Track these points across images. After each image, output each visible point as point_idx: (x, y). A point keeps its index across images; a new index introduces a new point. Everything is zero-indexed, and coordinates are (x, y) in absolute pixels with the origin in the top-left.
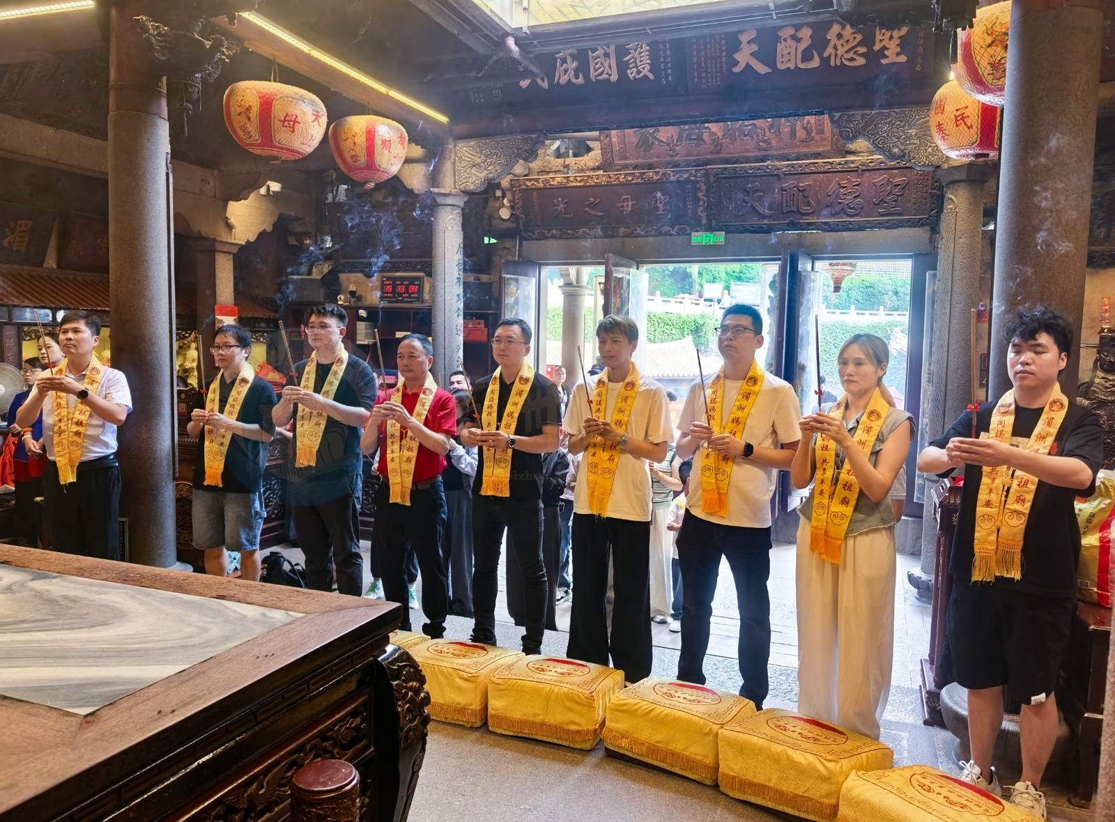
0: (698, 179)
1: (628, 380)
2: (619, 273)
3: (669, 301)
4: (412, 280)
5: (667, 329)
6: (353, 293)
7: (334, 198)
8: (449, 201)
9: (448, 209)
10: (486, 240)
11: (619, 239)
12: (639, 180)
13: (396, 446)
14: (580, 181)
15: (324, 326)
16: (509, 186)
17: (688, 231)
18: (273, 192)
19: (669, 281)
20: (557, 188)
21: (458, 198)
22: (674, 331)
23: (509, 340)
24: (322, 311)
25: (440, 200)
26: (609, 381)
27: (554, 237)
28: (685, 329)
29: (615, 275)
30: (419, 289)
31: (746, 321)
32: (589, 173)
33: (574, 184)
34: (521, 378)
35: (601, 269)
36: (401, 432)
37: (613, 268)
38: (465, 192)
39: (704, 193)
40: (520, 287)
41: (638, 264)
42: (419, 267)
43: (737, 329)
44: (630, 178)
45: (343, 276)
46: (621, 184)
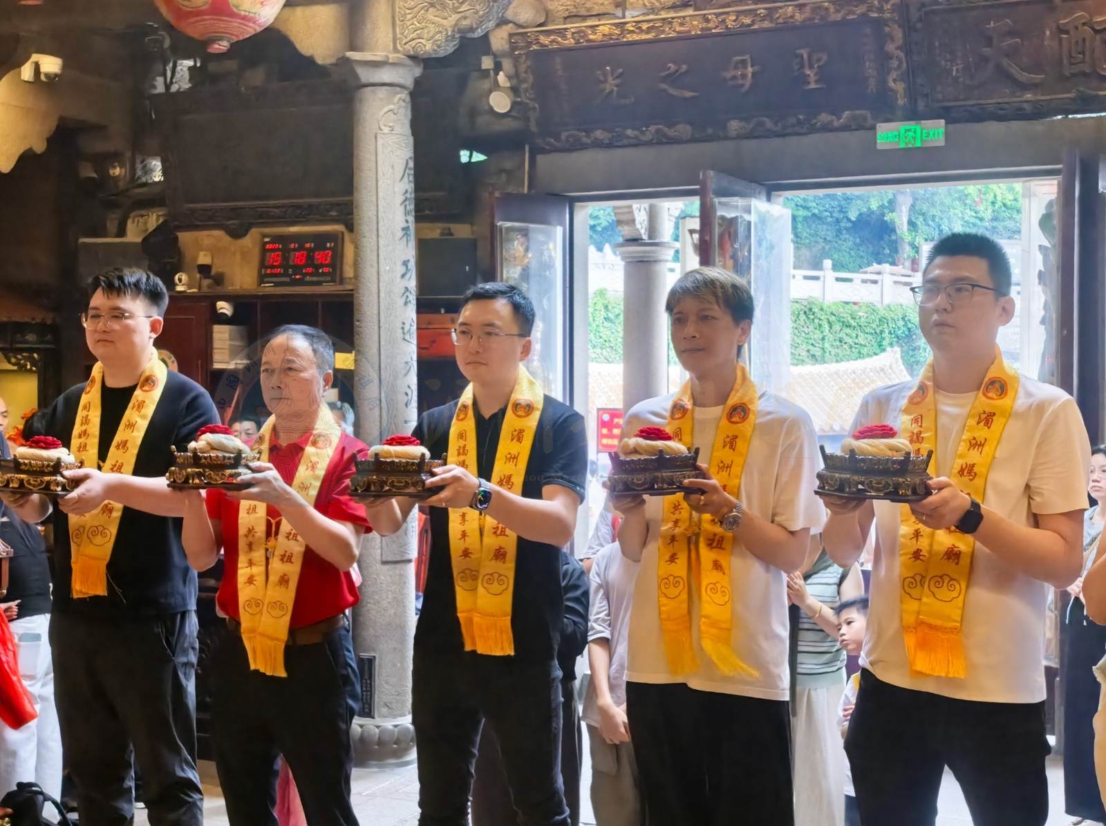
0: (887, 15)
1: (732, 401)
2: (727, 209)
3: (850, 280)
4: (320, 239)
5: (849, 336)
6: (205, 270)
7: (168, 87)
8: (386, 75)
9: (382, 92)
10: (464, 156)
11: (729, 144)
12: (766, 24)
13: (259, 555)
14: (649, 30)
15: (119, 314)
16: (507, 47)
17: (870, 122)
18: (47, 75)
19: (848, 241)
20: (601, 46)
21: (401, 71)
22: (861, 340)
23: (489, 330)
24: (116, 283)
25: (365, 75)
26: (695, 404)
27: (598, 144)
28: (886, 334)
29: (719, 213)
30: (334, 257)
31: (975, 268)
32: (664, 15)
33: (636, 37)
34: (517, 406)
35: (694, 204)
36: (269, 524)
37: (716, 200)
38: (414, 58)
39: (899, 41)
40: (533, 246)
41: (770, 190)
42: (334, 213)
43: (960, 286)
44: (747, 21)
45: (185, 237)
46: (729, 34)
